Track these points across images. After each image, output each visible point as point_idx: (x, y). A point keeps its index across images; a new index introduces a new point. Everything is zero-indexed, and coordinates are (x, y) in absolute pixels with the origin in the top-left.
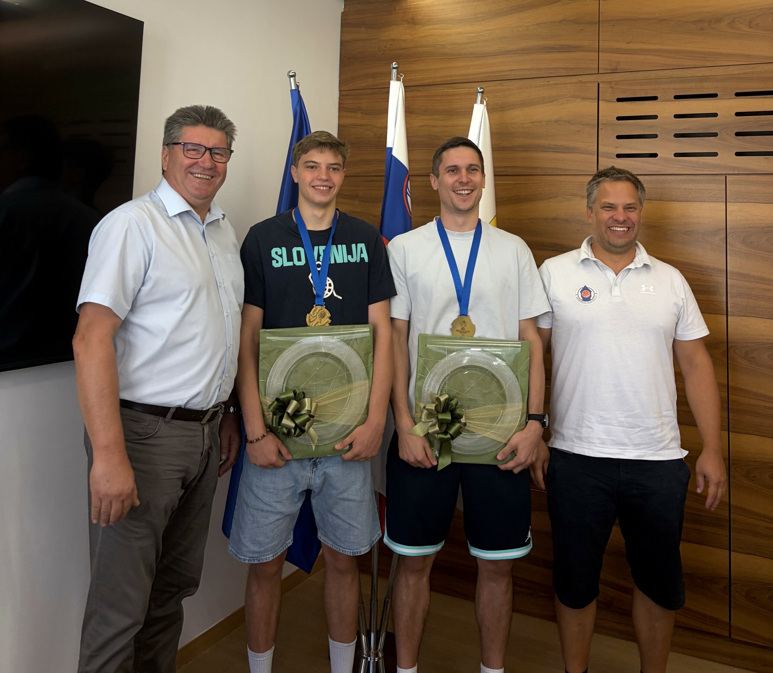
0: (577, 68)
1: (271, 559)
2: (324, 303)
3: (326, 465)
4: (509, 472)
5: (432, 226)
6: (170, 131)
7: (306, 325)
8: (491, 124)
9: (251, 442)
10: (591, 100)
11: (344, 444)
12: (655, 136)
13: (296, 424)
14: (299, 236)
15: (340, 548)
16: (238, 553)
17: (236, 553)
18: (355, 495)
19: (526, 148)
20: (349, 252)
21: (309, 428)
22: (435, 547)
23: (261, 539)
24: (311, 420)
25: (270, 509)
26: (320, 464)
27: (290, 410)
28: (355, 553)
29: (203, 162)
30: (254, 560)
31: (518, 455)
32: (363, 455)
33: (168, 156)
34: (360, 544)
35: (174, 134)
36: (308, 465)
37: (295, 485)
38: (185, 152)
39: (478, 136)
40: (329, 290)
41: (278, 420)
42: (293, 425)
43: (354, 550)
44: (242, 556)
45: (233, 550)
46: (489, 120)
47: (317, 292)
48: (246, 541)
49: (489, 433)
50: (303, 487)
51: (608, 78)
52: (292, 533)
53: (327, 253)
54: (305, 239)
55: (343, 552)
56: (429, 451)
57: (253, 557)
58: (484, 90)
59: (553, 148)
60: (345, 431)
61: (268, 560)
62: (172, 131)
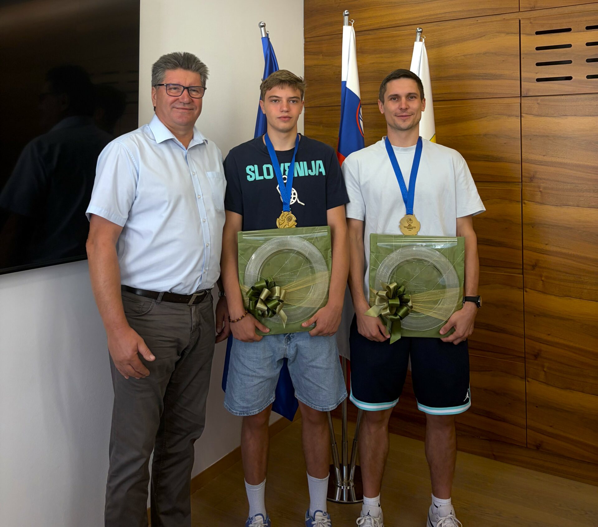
0: (501, 8)
1: (257, 413)
2: (290, 209)
3: (298, 339)
4: (450, 344)
5: (381, 144)
6: (155, 74)
7: (276, 227)
8: (429, 59)
9: (233, 322)
10: (514, 34)
11: (309, 322)
12: (570, 62)
13: (268, 308)
14: (268, 156)
15: (312, 405)
16: (231, 408)
17: (230, 408)
18: (322, 364)
19: (459, 77)
20: (310, 167)
21: (279, 310)
22: (391, 404)
23: (249, 397)
24: (280, 304)
25: (254, 374)
26: (293, 338)
27: (263, 296)
28: (324, 409)
29: (183, 98)
30: (244, 414)
31: (456, 330)
32: (325, 332)
33: (156, 95)
34: (328, 402)
35: (159, 77)
36: (283, 339)
37: (273, 355)
38: (167, 91)
39: (418, 68)
40: (294, 198)
41: (254, 305)
42: (266, 308)
43: (324, 407)
44: (234, 410)
45: (227, 405)
46: (428, 55)
47: (284, 200)
48: (236, 399)
49: (432, 313)
50: (279, 357)
51: (528, 15)
52: (274, 392)
53: (291, 168)
54: (273, 158)
55: (314, 407)
56: (382, 328)
57: (243, 411)
58: (422, 30)
59: (483, 76)
60: (310, 312)
61: (255, 414)
62: (157, 75)
